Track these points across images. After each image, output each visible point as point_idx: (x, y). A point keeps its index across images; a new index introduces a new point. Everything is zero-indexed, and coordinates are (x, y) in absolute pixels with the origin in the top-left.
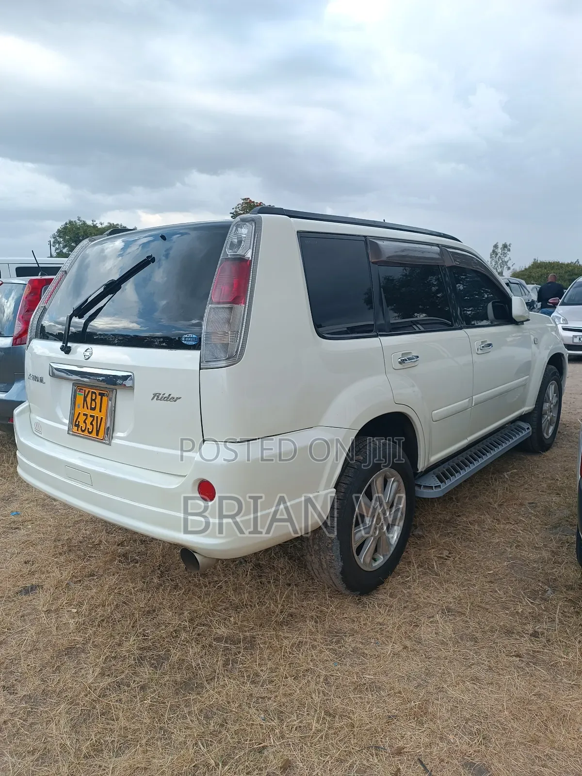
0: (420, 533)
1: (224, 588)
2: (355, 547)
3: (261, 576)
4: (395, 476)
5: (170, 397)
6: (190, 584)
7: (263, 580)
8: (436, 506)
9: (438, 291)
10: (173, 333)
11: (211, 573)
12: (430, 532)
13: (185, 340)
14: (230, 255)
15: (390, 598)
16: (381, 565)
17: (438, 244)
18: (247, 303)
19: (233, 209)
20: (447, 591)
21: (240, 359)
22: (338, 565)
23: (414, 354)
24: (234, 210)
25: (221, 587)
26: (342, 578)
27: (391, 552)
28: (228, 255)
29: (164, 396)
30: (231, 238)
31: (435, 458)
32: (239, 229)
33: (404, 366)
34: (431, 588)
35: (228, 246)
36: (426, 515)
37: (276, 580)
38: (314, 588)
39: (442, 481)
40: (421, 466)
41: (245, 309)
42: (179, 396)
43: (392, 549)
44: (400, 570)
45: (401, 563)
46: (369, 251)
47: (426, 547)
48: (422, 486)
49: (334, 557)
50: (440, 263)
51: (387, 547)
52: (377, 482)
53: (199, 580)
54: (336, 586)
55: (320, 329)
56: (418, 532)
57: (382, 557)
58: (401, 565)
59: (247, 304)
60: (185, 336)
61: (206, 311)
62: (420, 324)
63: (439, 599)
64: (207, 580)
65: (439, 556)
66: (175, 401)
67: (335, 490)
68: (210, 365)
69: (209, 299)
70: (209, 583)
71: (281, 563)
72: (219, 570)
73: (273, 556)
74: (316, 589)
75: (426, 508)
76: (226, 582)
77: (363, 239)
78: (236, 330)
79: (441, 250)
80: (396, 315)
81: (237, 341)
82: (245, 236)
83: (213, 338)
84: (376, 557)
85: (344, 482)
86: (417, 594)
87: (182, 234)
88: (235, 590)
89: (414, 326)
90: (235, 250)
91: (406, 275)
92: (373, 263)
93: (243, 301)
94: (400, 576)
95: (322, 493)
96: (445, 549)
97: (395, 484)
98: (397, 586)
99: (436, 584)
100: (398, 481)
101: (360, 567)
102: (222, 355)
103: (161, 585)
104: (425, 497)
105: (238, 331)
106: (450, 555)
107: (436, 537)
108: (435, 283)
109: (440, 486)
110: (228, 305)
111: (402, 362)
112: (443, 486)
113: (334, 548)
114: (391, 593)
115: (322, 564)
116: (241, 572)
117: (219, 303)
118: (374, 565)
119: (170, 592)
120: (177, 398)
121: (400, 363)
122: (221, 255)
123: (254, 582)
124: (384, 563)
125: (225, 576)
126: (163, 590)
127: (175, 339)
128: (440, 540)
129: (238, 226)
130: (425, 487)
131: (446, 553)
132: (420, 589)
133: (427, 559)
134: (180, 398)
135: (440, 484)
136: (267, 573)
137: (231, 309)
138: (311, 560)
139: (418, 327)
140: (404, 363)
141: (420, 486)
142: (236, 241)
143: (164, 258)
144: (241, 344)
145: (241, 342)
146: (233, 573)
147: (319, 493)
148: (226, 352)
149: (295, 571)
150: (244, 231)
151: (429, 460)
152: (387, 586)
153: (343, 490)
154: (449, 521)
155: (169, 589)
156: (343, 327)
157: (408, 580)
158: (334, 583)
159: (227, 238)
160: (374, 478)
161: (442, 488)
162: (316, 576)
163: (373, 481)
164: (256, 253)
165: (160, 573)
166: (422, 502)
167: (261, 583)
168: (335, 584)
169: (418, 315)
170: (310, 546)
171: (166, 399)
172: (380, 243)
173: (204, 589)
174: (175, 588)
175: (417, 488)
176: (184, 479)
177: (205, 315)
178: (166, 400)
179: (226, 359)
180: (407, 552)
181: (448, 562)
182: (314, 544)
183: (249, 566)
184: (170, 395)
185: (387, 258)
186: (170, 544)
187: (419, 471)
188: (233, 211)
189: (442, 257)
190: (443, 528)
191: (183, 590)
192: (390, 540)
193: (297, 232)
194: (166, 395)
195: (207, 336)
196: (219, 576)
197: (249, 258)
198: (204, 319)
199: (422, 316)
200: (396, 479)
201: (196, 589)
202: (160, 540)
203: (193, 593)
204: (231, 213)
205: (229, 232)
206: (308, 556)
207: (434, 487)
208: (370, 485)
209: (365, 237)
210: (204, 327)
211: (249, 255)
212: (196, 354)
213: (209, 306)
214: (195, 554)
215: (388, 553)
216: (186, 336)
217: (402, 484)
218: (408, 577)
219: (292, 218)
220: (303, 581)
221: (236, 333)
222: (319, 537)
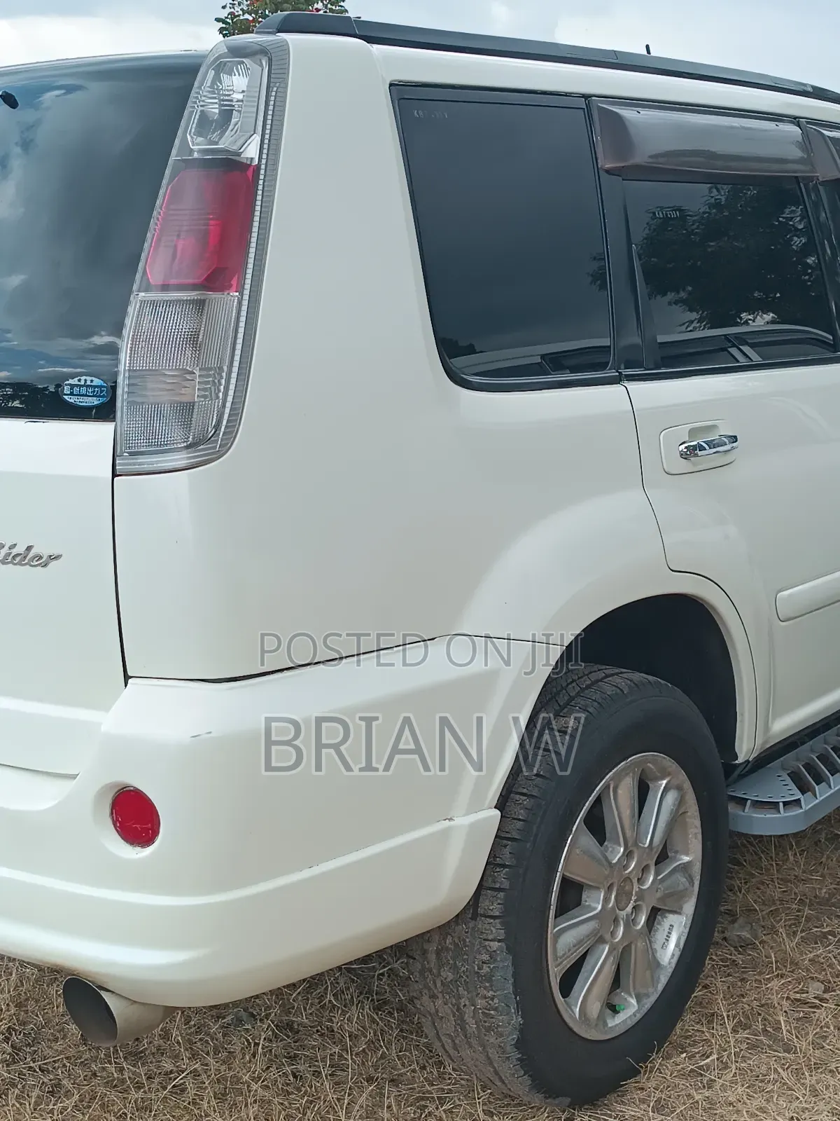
0: (746, 934)
1: (192, 1091)
2: (555, 973)
3: (296, 1056)
4: (669, 774)
5: (31, 554)
6: (95, 1081)
7: (301, 1068)
8: (791, 858)
9: (807, 250)
10: (41, 373)
11: (154, 1050)
12: (773, 931)
13: (72, 394)
14: (200, 151)
15: (656, 1115)
16: (630, 1023)
17: (795, 118)
18: (247, 286)
19: (224, 7)
20: (815, 1093)
21: (225, 447)
22: (510, 1023)
23: (726, 430)
24: (228, 10)
25: (182, 1089)
26: (518, 1059)
27: (660, 987)
28: (192, 151)
29: (15, 551)
30: (203, 101)
31: (785, 724)
32: (224, 77)
33: (694, 464)
34: (770, 1087)
35: (193, 126)
36: (763, 883)
37: (337, 1067)
38: (443, 1090)
39: (804, 788)
40: (746, 747)
41: (240, 303)
42: (56, 552)
43: (664, 980)
44: (687, 1038)
45: (688, 1017)
46: (598, 139)
47: (760, 973)
48: (749, 802)
49: (496, 1001)
50: (801, 170)
51: (648, 973)
52: (620, 792)
53: (121, 1070)
54: (503, 1082)
55: (458, 362)
56: (740, 931)
57: (633, 1001)
58: (688, 1023)
59: (247, 292)
60: (71, 381)
61: (130, 310)
62: (752, 346)
63: (791, 1115)
64: (142, 1071)
65: (798, 996)
66: (45, 565)
67: (498, 813)
68: (140, 464)
69: (138, 276)
70: (149, 1078)
71: (353, 1019)
72: (178, 1043)
73: (330, 1001)
74: (450, 1091)
75: (764, 863)
76: (195, 1074)
77: (582, 103)
78: (213, 363)
79: (805, 134)
80: (694, 316)
81: (218, 397)
82: (240, 96)
83: (150, 385)
84: (616, 1001)
85: (525, 791)
86: (731, 1104)
87: (70, 89)
88: (221, 1097)
89: (734, 351)
90: (215, 136)
91: (717, 205)
92: (608, 171)
93: (234, 282)
94: (684, 1055)
95: (463, 821)
96: (812, 978)
97: (671, 798)
98: (677, 1081)
99: (784, 1074)
100: (679, 788)
101: (571, 1029)
102: (176, 435)
103: (14, 1085)
104: (757, 832)
105: (221, 369)
106: (826, 996)
107: (790, 945)
108: (801, 227)
109: (799, 800)
110: (193, 295)
111: (691, 452)
112: (808, 803)
113: (498, 976)
114: (659, 1101)
115: (463, 1020)
116: (237, 1048)
117: (165, 287)
118: (611, 1023)
119: (37, 1104)
120: (53, 558)
121: (684, 456)
122: (174, 152)
123: (273, 1073)
124: (639, 1016)
125: (194, 1056)
126: (18, 1098)
127: (45, 389)
128: (801, 953)
129: (221, 67)
130: (758, 805)
131: (815, 989)
132: (740, 1090)
133: (762, 1006)
134: (58, 557)
135: (798, 795)
136: (313, 1047)
137: (200, 304)
138: (433, 1011)
139: (745, 354)
140: (696, 455)
141: (742, 802)
142: (217, 111)
143: (18, 150)
144: (228, 405)
145: (230, 399)
146: (216, 1052)
147: (452, 823)
148: (187, 425)
149: (390, 1042)
150: (238, 83)
151: (767, 728)
152: (649, 1081)
153: (522, 814)
154: (828, 900)
155: (34, 1094)
156: (532, 354)
157: (708, 1066)
158: (496, 1073)
159: (189, 104)
160: (611, 779)
161: (806, 806)
162: (449, 1056)
163: (607, 787)
164: (271, 145)
165: (9, 1050)
166: (751, 849)
167: (295, 1076)
168: (500, 1078)
169: (750, 317)
170: (430, 971)
171: (18, 559)
172: (627, 113)
173: (135, 1095)
174: (52, 1093)
175: (732, 808)
176: (69, 785)
177: (128, 321)
178: (20, 564)
179: (187, 447)
180: (706, 987)
181: (821, 1014)
182: (440, 966)
183: (263, 1030)
184: (29, 548)
185: (651, 157)
186: (40, 969)
187: (740, 760)
188: (223, 14)
189: (809, 155)
190: (808, 919)
191: (76, 1097)
192: (658, 955)
193: (391, 85)
194: (20, 549)
195: (132, 381)
196: (176, 1057)
197: (252, 159)
198: (125, 332)
199: (761, 321)
200: (675, 782)
201: (113, 1095)
202: (10, 959)
203: (102, 1106)
204: (218, 20)
205: (196, 84)
206: (425, 998)
207: (781, 804)
208: (598, 801)
209: (586, 97)
210: (124, 357)
211: (251, 151)
212: (101, 433)
213: (139, 297)
214: (103, 994)
215: (651, 990)
216: (74, 381)
217: (691, 798)
218: (708, 1057)
219: (375, 46)
220: (414, 1071)
221: (214, 374)
222: (456, 945)
